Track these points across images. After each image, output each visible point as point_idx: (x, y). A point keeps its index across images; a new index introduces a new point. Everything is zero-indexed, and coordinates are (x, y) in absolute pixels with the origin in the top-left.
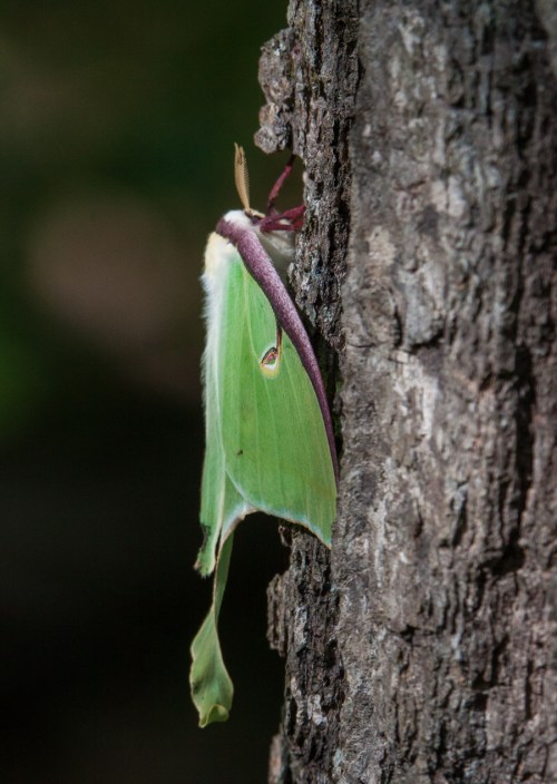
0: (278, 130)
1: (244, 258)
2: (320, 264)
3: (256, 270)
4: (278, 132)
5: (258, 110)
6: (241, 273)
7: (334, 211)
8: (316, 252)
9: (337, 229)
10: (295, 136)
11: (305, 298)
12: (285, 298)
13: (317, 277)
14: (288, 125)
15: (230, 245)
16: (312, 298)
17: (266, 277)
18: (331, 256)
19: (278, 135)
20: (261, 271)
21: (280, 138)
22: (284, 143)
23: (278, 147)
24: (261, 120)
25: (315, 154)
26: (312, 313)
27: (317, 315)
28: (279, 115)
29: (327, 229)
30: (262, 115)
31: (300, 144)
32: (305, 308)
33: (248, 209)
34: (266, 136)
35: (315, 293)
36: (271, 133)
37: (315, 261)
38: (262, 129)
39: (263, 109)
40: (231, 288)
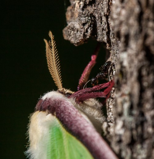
0: (83, 20)
1: (62, 121)
2: (131, 108)
3: (74, 128)
4: (83, 22)
5: (65, 11)
6: (60, 135)
7: (141, 56)
8: (127, 98)
9: (144, 72)
10: (98, 24)
11: (120, 141)
12: (101, 145)
13: (130, 119)
14: (92, 15)
15: (50, 115)
16: (126, 139)
17: (83, 132)
18: (141, 97)
19: (84, 24)
20: (78, 128)
21: (86, 27)
22: (89, 31)
23: (85, 36)
24: (68, 19)
25: (119, 14)
26: (127, 153)
27: (132, 153)
28: (83, 10)
29: (135, 74)
30: (69, 14)
31: (103, 29)
32: (120, 151)
33: (61, 89)
34: (73, 29)
35: (128, 134)
36: (77, 26)
37: (126, 106)
38: (69, 24)
39: (69, 8)
40: (53, 151)
